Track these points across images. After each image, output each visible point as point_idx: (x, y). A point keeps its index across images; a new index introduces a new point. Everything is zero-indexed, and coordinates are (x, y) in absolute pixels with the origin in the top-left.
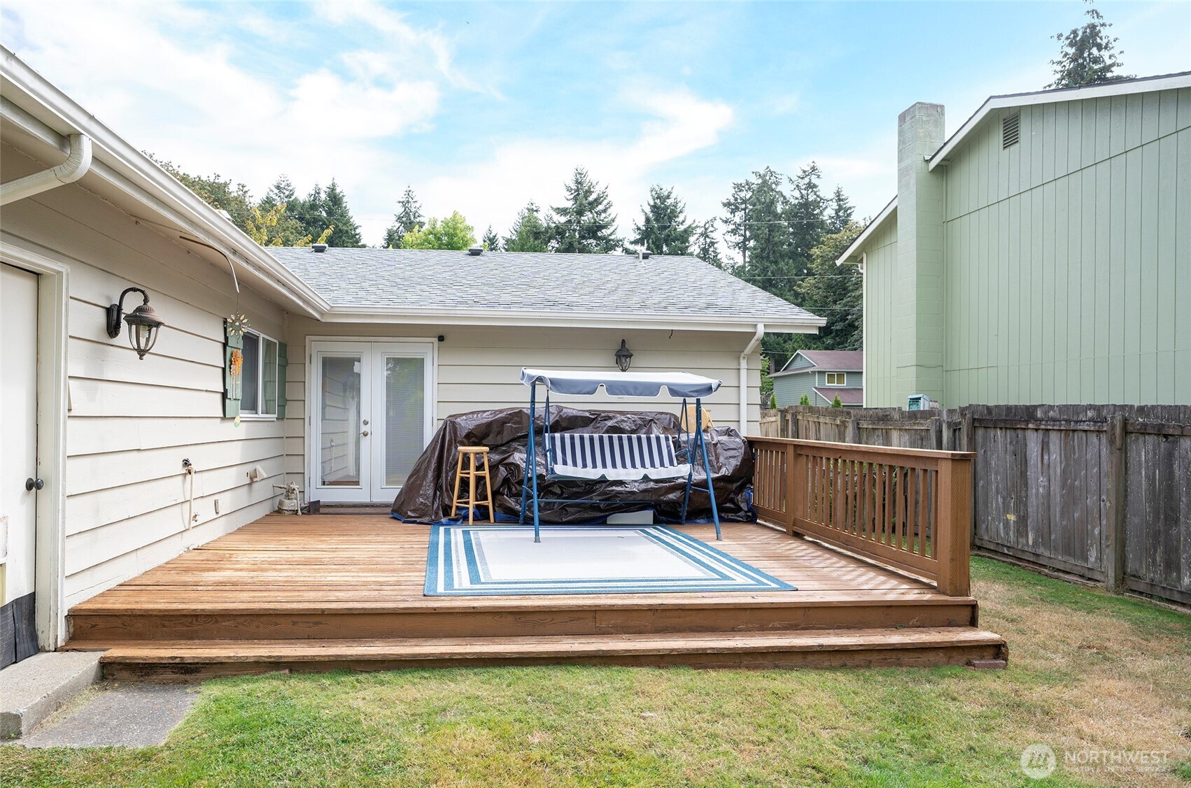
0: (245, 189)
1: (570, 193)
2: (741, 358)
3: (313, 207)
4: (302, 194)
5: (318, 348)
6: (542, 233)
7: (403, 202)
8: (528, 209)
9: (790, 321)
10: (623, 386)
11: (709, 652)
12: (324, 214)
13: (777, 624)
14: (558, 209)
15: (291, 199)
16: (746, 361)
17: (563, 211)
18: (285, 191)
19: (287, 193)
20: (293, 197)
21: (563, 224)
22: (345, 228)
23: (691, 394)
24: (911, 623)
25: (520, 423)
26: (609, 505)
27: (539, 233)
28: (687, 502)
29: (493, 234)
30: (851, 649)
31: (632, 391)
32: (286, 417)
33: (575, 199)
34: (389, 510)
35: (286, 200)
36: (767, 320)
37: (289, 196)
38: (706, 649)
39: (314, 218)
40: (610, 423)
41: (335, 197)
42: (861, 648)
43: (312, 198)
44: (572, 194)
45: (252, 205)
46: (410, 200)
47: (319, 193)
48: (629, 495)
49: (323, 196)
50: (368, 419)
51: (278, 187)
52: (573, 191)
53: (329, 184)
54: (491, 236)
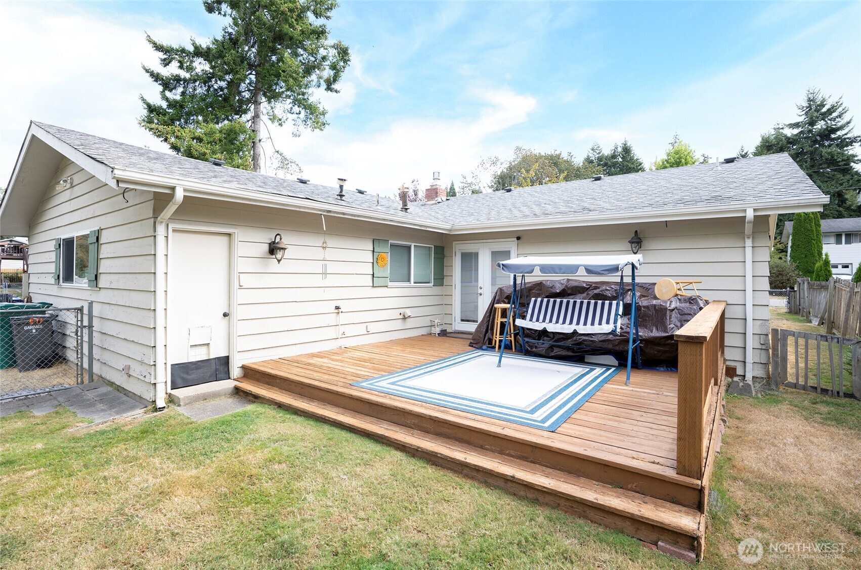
0: (571, 155)
1: (802, 111)
2: (746, 238)
3: (614, 156)
4: (607, 151)
5: (460, 248)
6: (774, 145)
7: (672, 143)
8: (775, 129)
9: (783, 203)
10: (552, 268)
11: (439, 455)
12: (620, 160)
13: (512, 452)
14: (791, 124)
15: (600, 155)
16: (750, 240)
17: (796, 125)
18: (596, 151)
19: (598, 152)
20: (601, 154)
21: (796, 135)
22: (632, 166)
23: (603, 272)
24: (629, 486)
25: (541, 290)
26: (579, 348)
27: (771, 146)
28: (639, 353)
29: (745, 152)
30: (536, 487)
31: (558, 271)
32: (445, 284)
33: (806, 114)
34: (471, 337)
35: (597, 156)
36: (756, 205)
37: (599, 153)
38: (437, 453)
39: (613, 163)
40: (596, 291)
41: (626, 148)
42: (545, 490)
43: (613, 151)
44: (804, 110)
45: (574, 162)
46: (677, 141)
47: (617, 148)
48: (591, 343)
49: (620, 150)
50: (482, 286)
51: (593, 149)
52: (805, 108)
53: (623, 142)
54: (743, 153)
